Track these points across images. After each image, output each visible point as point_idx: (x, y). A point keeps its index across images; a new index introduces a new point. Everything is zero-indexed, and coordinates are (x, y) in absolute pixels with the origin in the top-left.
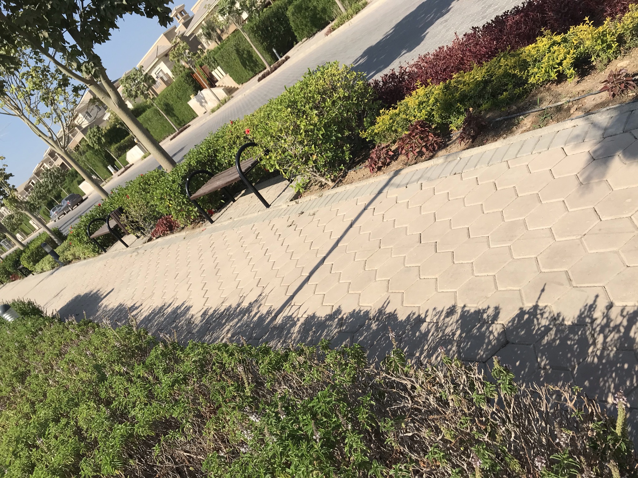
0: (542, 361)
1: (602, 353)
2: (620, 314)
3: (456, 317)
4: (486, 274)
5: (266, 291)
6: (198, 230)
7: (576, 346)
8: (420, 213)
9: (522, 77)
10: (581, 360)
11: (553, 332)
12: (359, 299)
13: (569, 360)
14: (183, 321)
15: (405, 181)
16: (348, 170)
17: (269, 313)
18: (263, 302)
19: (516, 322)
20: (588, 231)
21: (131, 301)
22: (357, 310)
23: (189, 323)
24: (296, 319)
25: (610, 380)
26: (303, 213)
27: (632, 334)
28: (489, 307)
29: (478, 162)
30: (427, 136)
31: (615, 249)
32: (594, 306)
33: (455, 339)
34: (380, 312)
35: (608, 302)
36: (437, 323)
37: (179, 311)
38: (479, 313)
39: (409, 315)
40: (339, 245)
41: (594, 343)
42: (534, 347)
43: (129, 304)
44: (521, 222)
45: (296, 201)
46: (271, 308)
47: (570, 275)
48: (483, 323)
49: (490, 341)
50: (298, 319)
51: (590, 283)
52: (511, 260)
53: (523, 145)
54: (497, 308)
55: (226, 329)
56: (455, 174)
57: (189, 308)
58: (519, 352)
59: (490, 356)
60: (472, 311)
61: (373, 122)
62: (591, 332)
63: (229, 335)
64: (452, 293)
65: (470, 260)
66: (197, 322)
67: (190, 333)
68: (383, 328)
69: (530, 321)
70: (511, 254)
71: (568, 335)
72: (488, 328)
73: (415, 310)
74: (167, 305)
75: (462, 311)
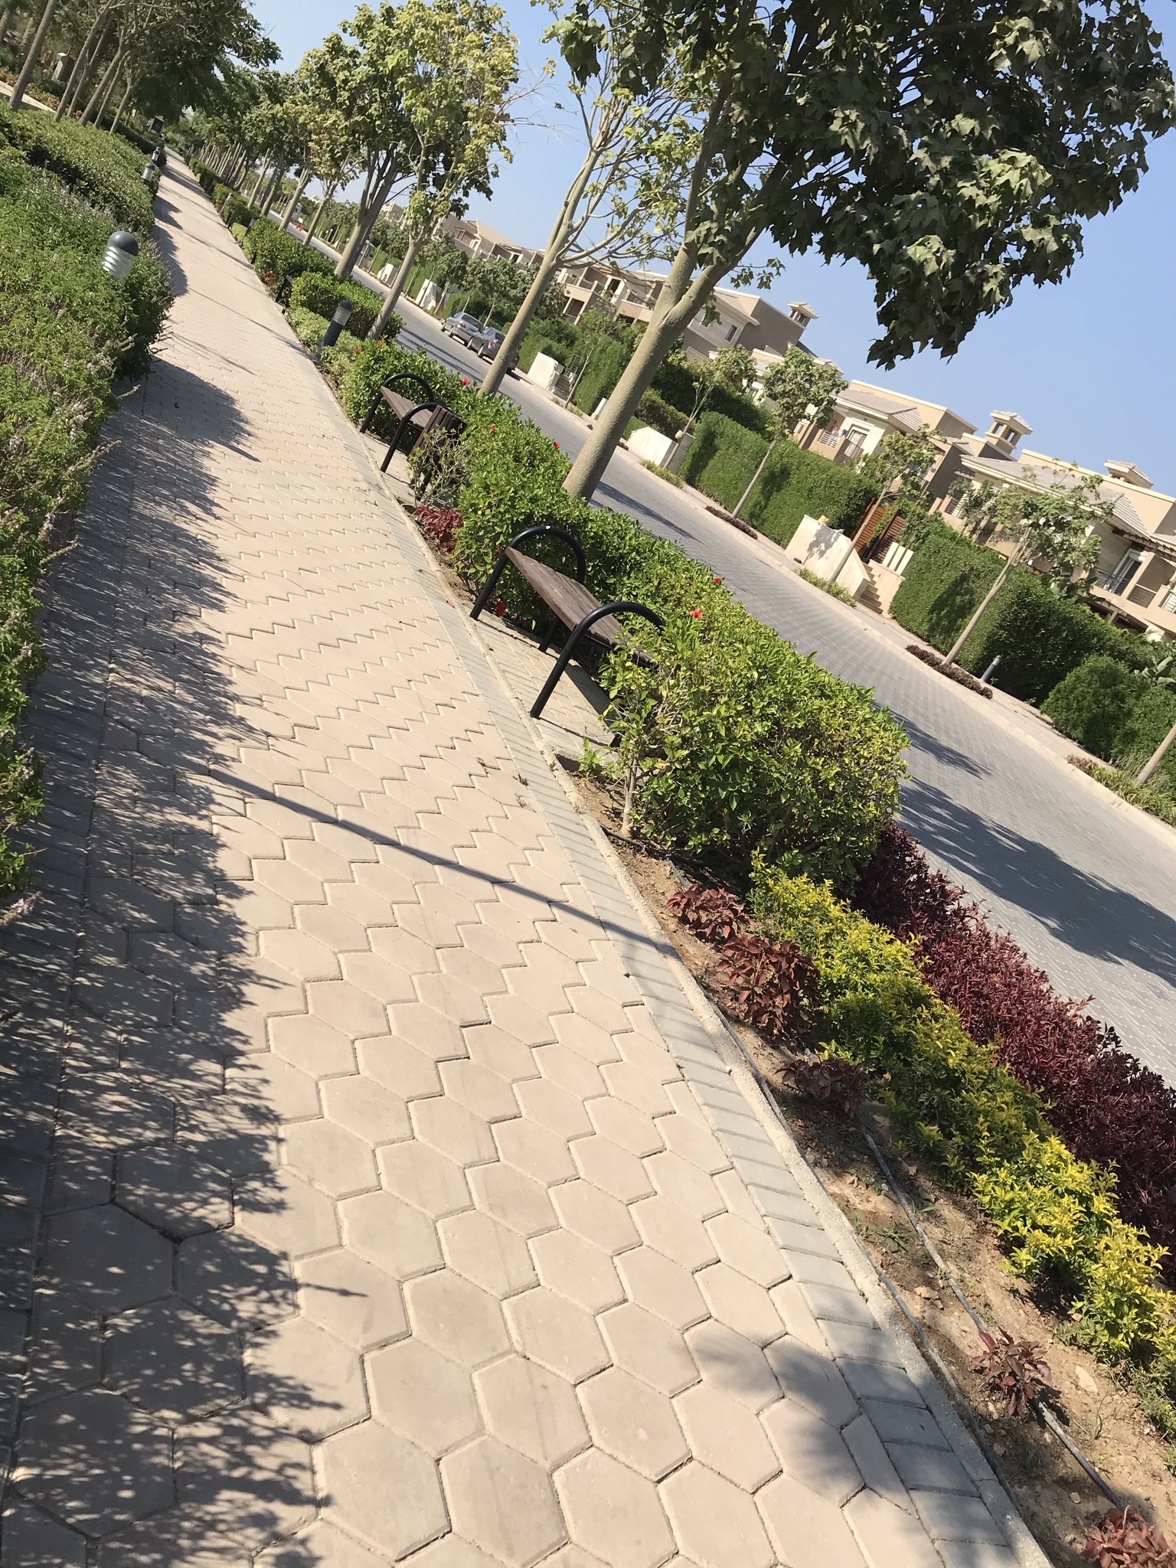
0: (128, 1319)
1: (162, 1439)
2: (287, 1461)
3: (246, 1127)
4: (382, 1169)
5: (282, 745)
6: (449, 593)
7: (178, 1382)
8: (550, 1014)
9: (982, 1153)
10: (136, 1399)
11: (216, 1329)
12: (278, 928)
13: (131, 1375)
14: (177, 601)
15: (643, 970)
16: (671, 858)
17: (219, 758)
18: (249, 742)
19: (242, 1249)
20: (539, 1362)
21: (228, 497)
22: (244, 928)
23: (174, 613)
24: (204, 812)
25: (81, 1466)
26: (525, 783)
27: (226, 1494)
28: (281, 1189)
29: (722, 1109)
30: (780, 992)
31: (490, 1426)
32: (306, 1404)
33: (179, 1133)
34: (246, 975)
35: (320, 1433)
36: (224, 1092)
37: (205, 590)
38: (265, 1172)
39: (239, 1033)
40: (436, 867)
41: (191, 1420)
42: (168, 1297)
43: (216, 495)
44: (552, 1222)
45: (558, 765)
46: (233, 760)
47: (399, 1344)
48: (232, 1184)
49: (178, 1203)
50: (206, 817)
51: (378, 1387)
52: (431, 1215)
53: (789, 1194)
54: (280, 1206)
55: (162, 684)
56: (679, 1067)
57: (217, 606)
58: (150, 1268)
59: (132, 1209)
60: (267, 1157)
61: (793, 872)
62: (223, 1408)
63: (145, 693)
64: (317, 1111)
65: (421, 1132)
66: (178, 627)
67: (146, 618)
68: (195, 986)
69: (249, 1278)
70: (450, 1213)
71: (211, 1361)
72: (216, 1194)
73: (257, 1043)
74: (222, 565)
75: (265, 1137)
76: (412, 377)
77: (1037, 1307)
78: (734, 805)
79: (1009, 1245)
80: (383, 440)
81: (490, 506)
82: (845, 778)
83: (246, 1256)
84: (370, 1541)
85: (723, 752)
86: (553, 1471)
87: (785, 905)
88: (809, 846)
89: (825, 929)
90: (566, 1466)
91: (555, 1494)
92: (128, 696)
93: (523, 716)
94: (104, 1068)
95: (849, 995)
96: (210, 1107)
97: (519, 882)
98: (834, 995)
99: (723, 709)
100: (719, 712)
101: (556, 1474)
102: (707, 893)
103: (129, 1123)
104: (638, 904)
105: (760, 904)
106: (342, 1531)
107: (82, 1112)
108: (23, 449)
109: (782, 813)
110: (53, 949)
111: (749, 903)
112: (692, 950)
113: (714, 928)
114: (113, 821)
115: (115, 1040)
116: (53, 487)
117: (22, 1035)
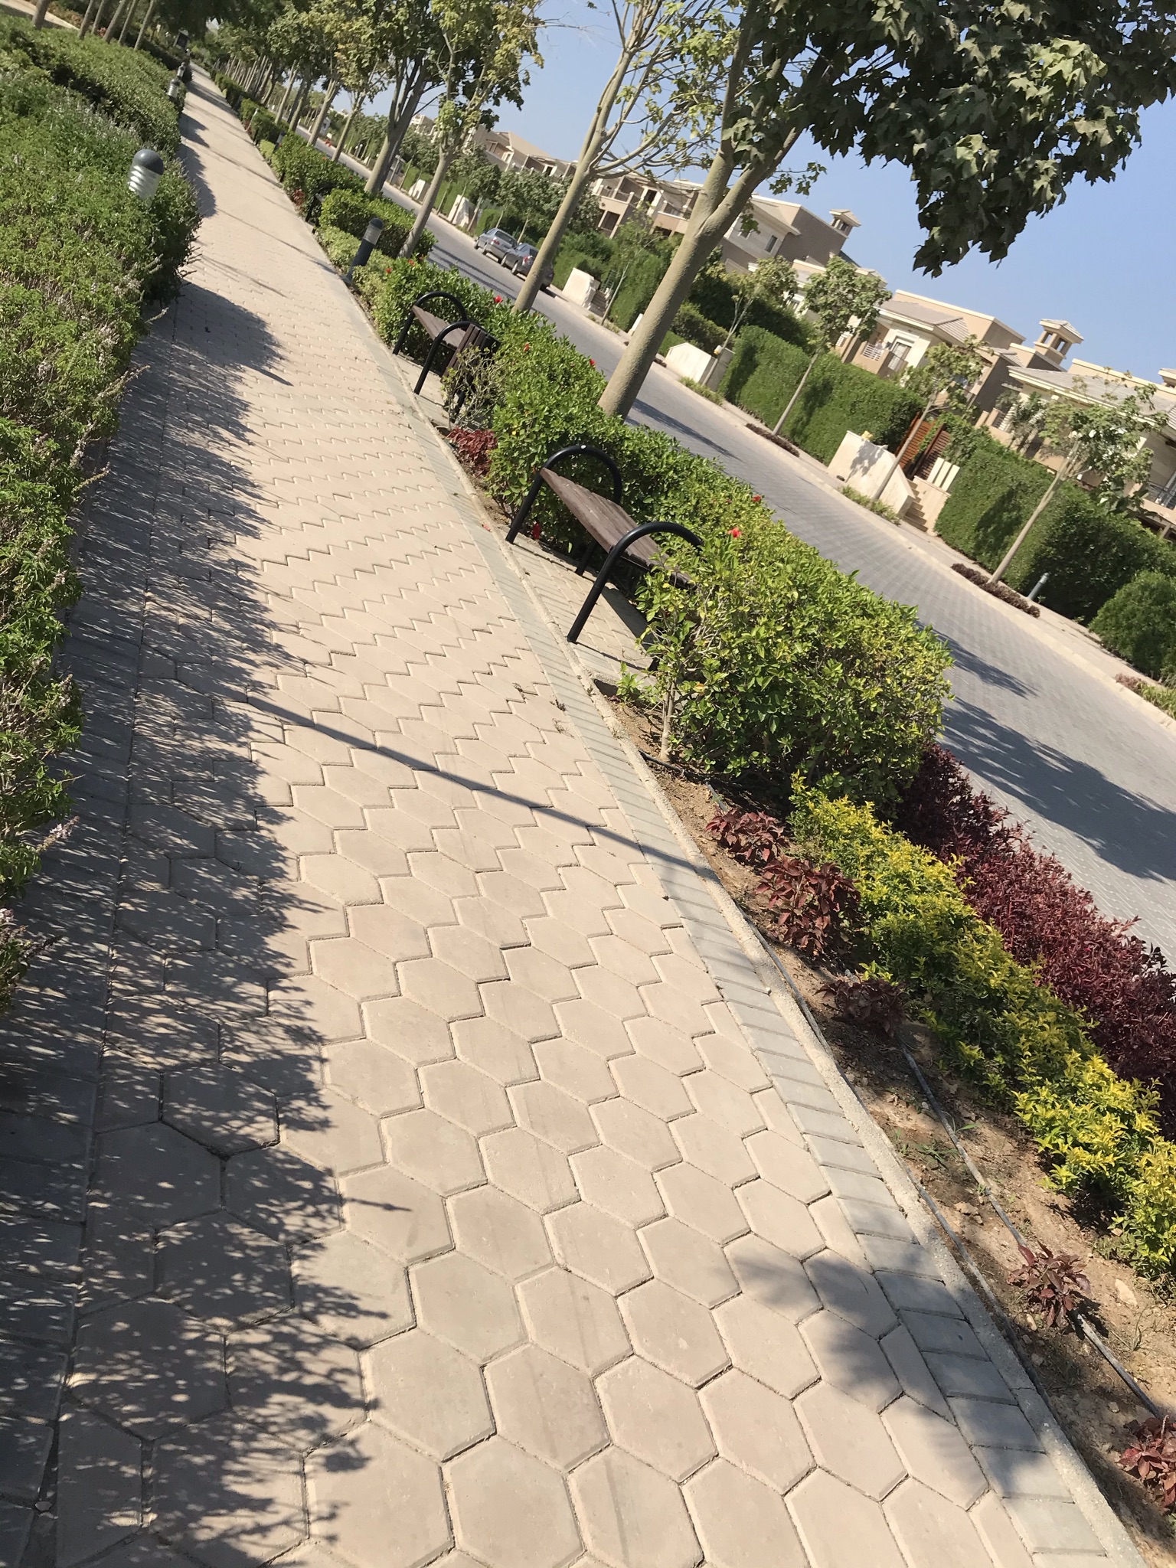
0: (178, 1231)
1: (214, 1345)
2: (335, 1366)
3: (290, 1047)
4: (424, 1087)
5: (318, 672)
6: (484, 517)
7: (228, 1292)
8: (591, 936)
9: (1023, 1072)
10: (188, 1307)
11: (265, 1241)
12: (318, 853)
13: (183, 1284)
14: (212, 528)
15: (681, 893)
16: (710, 782)
17: (257, 686)
18: (286, 669)
19: (288, 1166)
20: (581, 1274)
21: (261, 422)
22: (284, 854)
23: (209, 541)
24: (243, 739)
25: (136, 1372)
26: (562, 708)
27: (277, 1398)
28: (325, 1108)
29: (761, 1029)
30: (820, 914)
31: (532, 1335)
32: (353, 1313)
33: (224, 1054)
34: (288, 899)
35: (367, 1341)
36: (268, 1013)
37: (240, 517)
38: (309, 1092)
39: (283, 956)
40: (475, 793)
41: (242, 1327)
42: (217, 1211)
43: (249, 420)
44: (593, 1139)
45: (596, 690)
46: (271, 687)
47: (442, 1257)
48: (276, 1103)
49: (224, 1121)
50: (245, 744)
51: (423, 1299)
52: (474, 1133)
53: (828, 1112)
54: (325, 1124)
55: (199, 612)
56: (718, 988)
57: (252, 533)
58: (198, 1183)
59: (180, 1127)
60: (311, 1077)
61: (834, 795)
62: (273, 1316)
63: (182, 621)
64: (359, 1031)
65: (462, 1052)
66: (214, 555)
67: (182, 546)
68: (239, 911)
69: (294, 1193)
70: (493, 1131)
71: (260, 1272)
72: (261, 1113)
73: (300, 965)
74: (256, 491)
75: (309, 1057)
76: (445, 295)
77: (1078, 1222)
78: (774, 728)
79: (1050, 1162)
80: (416, 361)
81: (524, 426)
82: (887, 699)
83: (292, 1172)
84: (417, 1442)
85: (762, 674)
86: (595, 1378)
87: (825, 828)
88: (849, 769)
89: (866, 851)
90: (608, 1373)
91: (597, 1399)
92: (166, 625)
93: (560, 640)
94: (149, 991)
95: (890, 916)
96: (254, 1028)
97: (557, 807)
98: (875, 916)
99: (762, 630)
100: (758, 634)
101: (597, 1380)
102: (746, 817)
103: (175, 1044)
104: (677, 828)
105: (800, 827)
106: (390, 1433)
107: (128, 1033)
108: (53, 375)
109: (822, 736)
110: (96, 875)
111: (788, 827)
112: (731, 873)
113: (754, 851)
114: (153, 749)
115: (160, 964)
116: (83, 413)
117: (69, 959)
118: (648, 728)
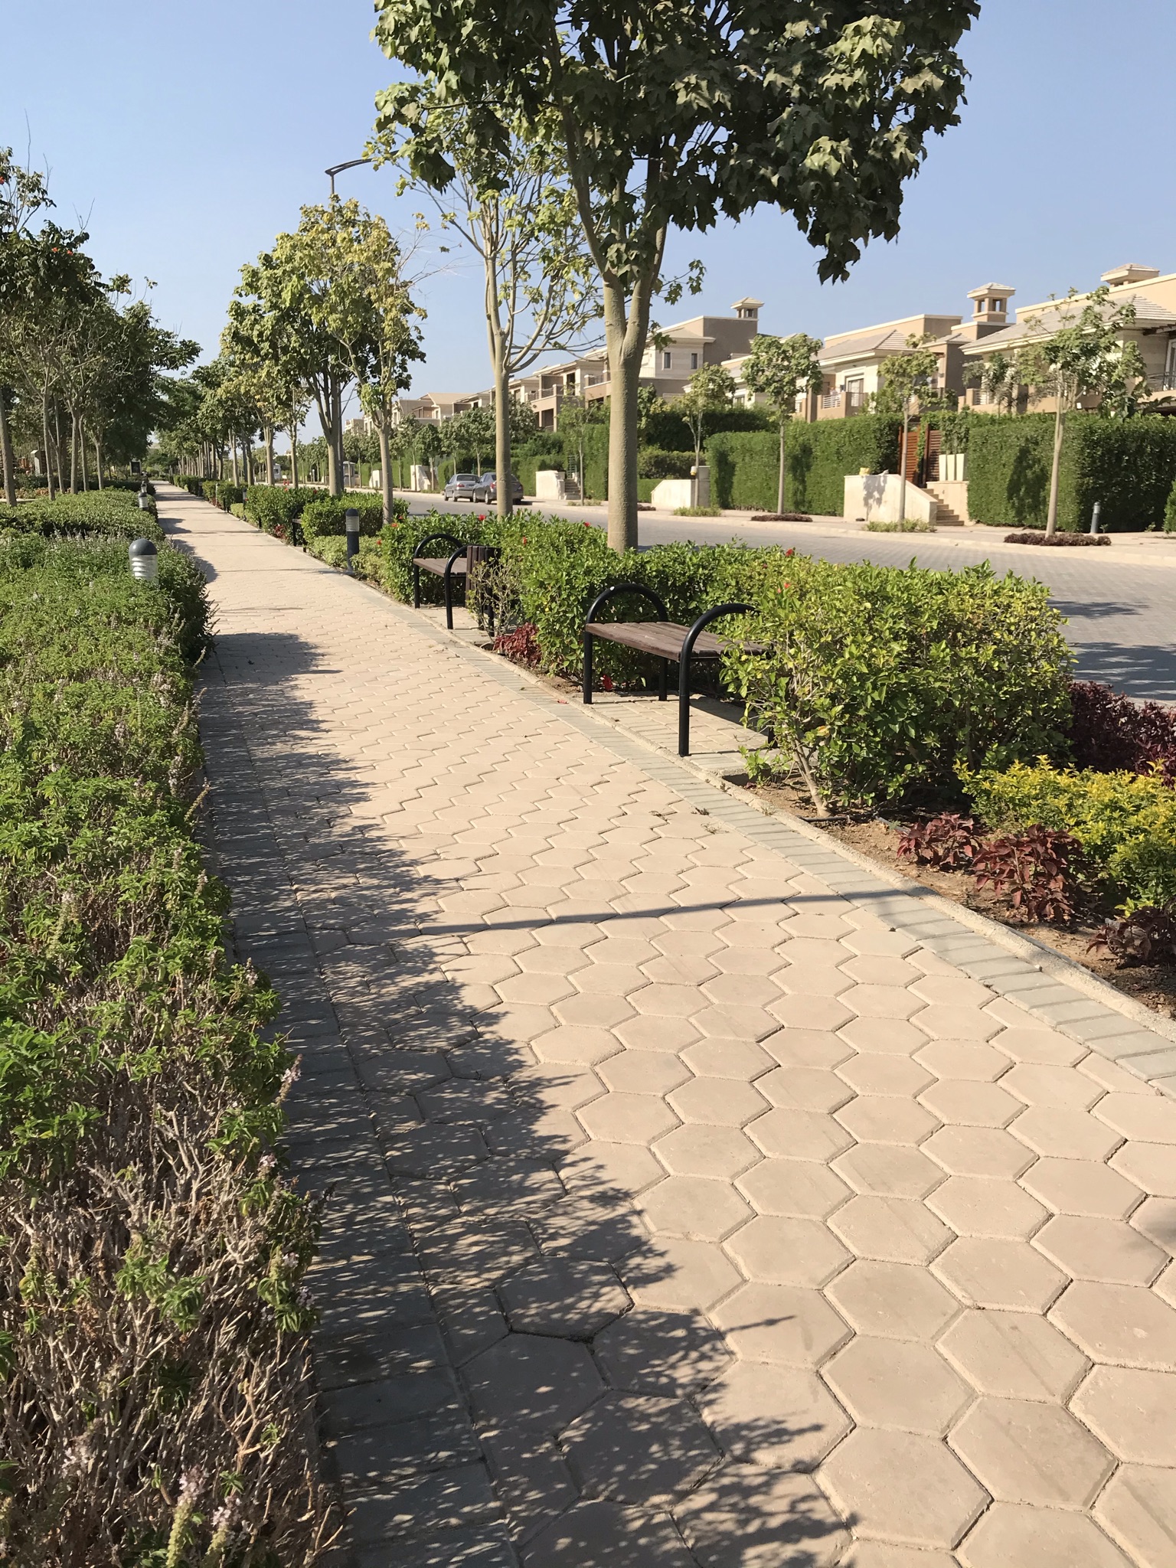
0: (577, 1428)
1: (662, 1525)
2: (794, 1498)
3: (603, 1214)
4: (748, 1197)
5: (472, 883)
6: (556, 695)
7: (652, 1467)
8: (837, 995)
10: (620, 1498)
11: (664, 1403)
12: (545, 1032)
13: (605, 1477)
14: (325, 810)
15: (907, 919)
16: (880, 815)
17: (423, 917)
18: (443, 892)
19: (653, 1323)
20: (996, 1307)
21: (329, 711)
22: (514, 1046)
23: (329, 822)
24: (432, 966)
26: (705, 813)
27: (751, 1552)
28: (662, 1254)
29: (1052, 1004)
30: (1050, 877)
31: (979, 1387)
32: (786, 1438)
33: (543, 1246)
34: (537, 1084)
35: (814, 1459)
36: (567, 1192)
37: (346, 791)
38: (639, 1246)
39: (556, 1136)
40: (662, 918)
41: (682, 1496)
42: (605, 1394)
43: (317, 714)
44: (939, 1175)
45: (728, 784)
46: (436, 912)
47: (847, 1347)
48: (614, 1270)
49: (572, 1307)
50: (435, 969)
51: (849, 1396)
52: (817, 1218)
53: (1162, 1051)
54: (669, 1270)
55: (345, 881)
56: (988, 986)
57: (361, 798)
58: (574, 1374)
59: (532, 1329)
60: (635, 1232)
61: (1003, 766)
62: (707, 1473)
63: (333, 895)
64: (661, 1172)
65: (769, 1150)
66: (337, 830)
67: (306, 836)
68: (494, 1114)
69: (673, 1346)
70: (836, 1208)
71: (674, 1434)
72: (603, 1284)
73: (576, 1137)
74: (350, 765)
75: (624, 1216)
76: (435, 537)
78: (913, 733)
80: (438, 605)
81: (553, 599)
82: (1006, 653)
83: (660, 1327)
84: (918, 1540)
85: (875, 688)
86: (1067, 1404)
87: (1012, 799)
88: (1006, 736)
89: (1062, 802)
90: (1078, 1394)
91: (1081, 1424)
92: (322, 904)
93: (674, 759)
94: (447, 1219)
95: (1120, 848)
96: (560, 1211)
97: (745, 897)
98: (1104, 859)
99: (853, 648)
100: (851, 653)
101: (1071, 1405)
102: (930, 826)
103: (493, 1256)
104: (869, 865)
105: (987, 813)
106: (883, 1542)
107: (445, 1265)
108: (128, 734)
109: (962, 718)
110: (354, 1138)
111: (976, 818)
112: (944, 885)
113: (955, 854)
114: (358, 1011)
115: (446, 1191)
116: (169, 750)
117: (361, 1223)
118: (795, 796)
